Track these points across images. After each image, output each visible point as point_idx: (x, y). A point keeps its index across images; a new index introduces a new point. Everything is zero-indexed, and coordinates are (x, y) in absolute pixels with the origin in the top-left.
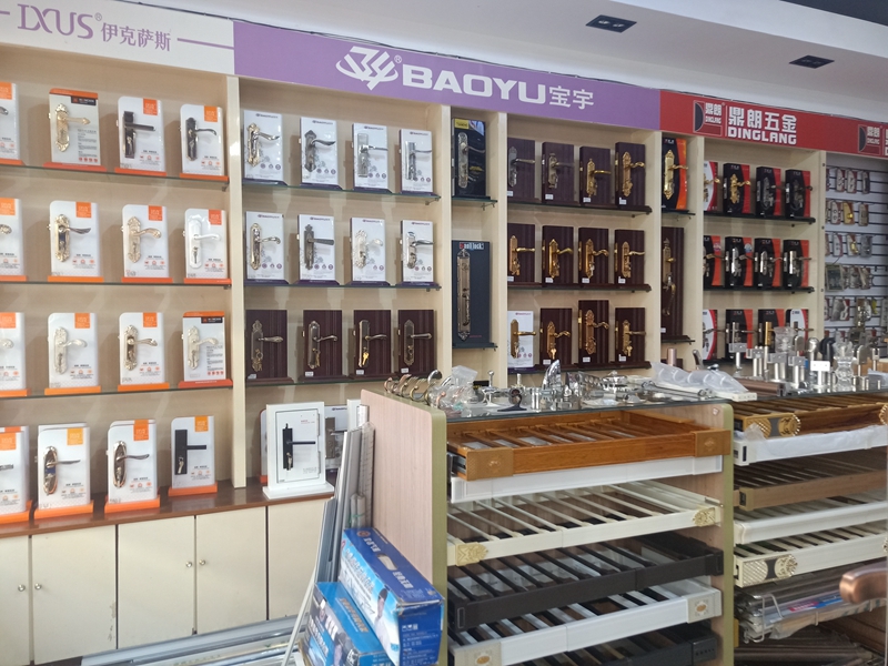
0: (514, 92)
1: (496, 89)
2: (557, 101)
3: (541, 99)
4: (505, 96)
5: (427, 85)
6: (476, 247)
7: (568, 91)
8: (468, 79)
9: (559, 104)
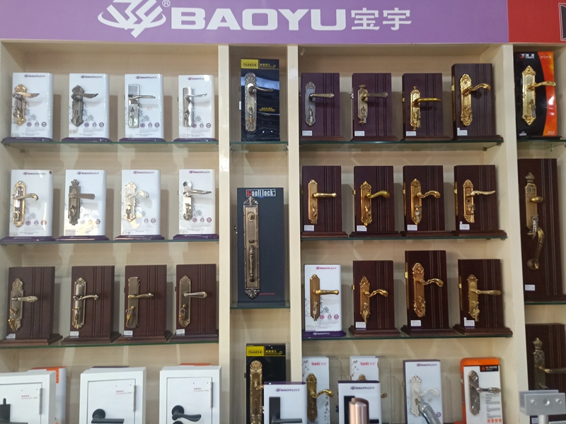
0: (305, 21)
1: (283, 21)
2: (362, 25)
3: (341, 24)
4: (294, 26)
5: (200, 25)
6: (266, 194)
7: (376, 13)
8: (248, 14)
9: (365, 27)
